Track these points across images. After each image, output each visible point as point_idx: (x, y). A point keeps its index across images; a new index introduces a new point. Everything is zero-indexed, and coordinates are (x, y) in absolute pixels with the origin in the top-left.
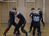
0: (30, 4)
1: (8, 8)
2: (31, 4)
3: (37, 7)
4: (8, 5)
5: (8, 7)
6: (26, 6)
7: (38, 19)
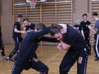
1: (56, 15)
4: (56, 9)
5: (55, 13)
6: (91, 11)
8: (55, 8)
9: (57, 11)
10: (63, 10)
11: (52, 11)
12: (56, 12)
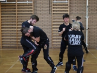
0: (59, 8)
2: (61, 8)
3: (73, 14)
5: (15, 14)
7: (78, 39)
8: (15, 8)
9: (18, 11)
10: (24, 11)
11: (12, 11)
12: (17, 13)
